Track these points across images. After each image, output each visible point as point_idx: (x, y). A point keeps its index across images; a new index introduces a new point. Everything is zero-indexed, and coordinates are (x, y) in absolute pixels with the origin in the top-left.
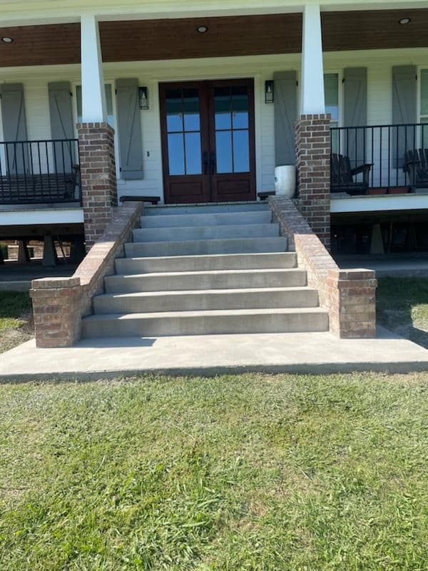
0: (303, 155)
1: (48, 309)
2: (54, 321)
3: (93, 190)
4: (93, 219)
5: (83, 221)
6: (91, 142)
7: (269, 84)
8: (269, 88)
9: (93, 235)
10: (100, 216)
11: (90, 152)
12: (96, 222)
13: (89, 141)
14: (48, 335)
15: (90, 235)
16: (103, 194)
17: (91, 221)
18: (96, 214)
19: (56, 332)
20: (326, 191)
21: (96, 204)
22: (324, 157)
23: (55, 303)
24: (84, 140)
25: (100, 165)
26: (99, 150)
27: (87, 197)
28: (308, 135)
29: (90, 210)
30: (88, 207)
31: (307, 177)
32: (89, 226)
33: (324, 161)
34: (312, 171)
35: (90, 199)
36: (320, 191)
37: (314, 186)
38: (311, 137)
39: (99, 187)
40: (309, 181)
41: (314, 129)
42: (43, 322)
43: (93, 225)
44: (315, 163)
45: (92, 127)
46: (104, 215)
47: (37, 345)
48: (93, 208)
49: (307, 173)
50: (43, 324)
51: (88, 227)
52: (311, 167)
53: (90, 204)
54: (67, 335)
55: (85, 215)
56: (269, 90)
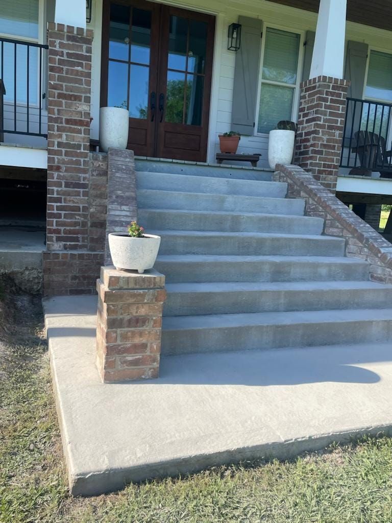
0: (319, 122)
1: (130, 321)
2: (137, 340)
3: (64, 125)
4: (62, 165)
5: (46, 168)
6: (69, 55)
7: (235, 28)
8: (235, 33)
9: (60, 189)
10: (71, 162)
11: (65, 68)
12: (66, 171)
13: (65, 51)
14: (125, 362)
15: (55, 189)
16: (79, 132)
17: (58, 168)
18: (66, 159)
19: (138, 356)
20: (335, 167)
21: (67, 145)
22: (338, 128)
23: (143, 311)
24: (57, 49)
25: (78, 90)
26: (79, 68)
27: (56, 133)
28: (325, 100)
29: (58, 153)
30: (56, 148)
31: (319, 149)
32: (56, 175)
33: (337, 133)
34: (325, 143)
35: (60, 136)
36: (329, 166)
37: (325, 160)
38: (329, 103)
39: (76, 122)
40: (320, 152)
41: (332, 94)
42: (119, 342)
43: (62, 174)
44: (329, 134)
45: (73, 32)
46: (78, 162)
47: (106, 379)
48: (63, 150)
49: (320, 143)
50: (119, 345)
51: (54, 177)
52: (325, 138)
53: (60, 144)
54: (154, 361)
55: (49, 158)
56: (235, 36)
